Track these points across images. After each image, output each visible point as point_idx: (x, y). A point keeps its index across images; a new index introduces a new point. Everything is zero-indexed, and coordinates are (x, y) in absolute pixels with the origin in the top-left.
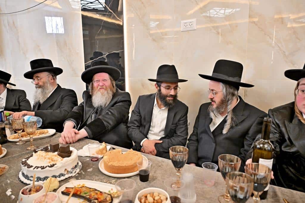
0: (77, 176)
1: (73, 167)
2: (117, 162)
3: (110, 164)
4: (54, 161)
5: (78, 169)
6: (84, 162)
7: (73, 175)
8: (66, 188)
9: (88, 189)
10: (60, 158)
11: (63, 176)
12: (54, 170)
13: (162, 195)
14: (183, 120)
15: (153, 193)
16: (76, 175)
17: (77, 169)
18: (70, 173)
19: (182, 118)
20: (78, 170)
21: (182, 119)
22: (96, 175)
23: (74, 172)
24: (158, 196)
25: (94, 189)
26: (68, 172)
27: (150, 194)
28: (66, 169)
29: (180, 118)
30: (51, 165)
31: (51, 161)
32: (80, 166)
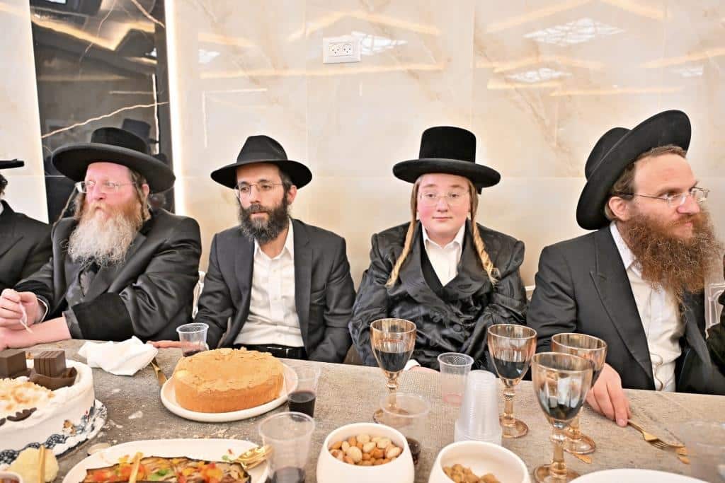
0: (102, 437)
1: (84, 414)
2: (220, 382)
3: (202, 389)
4: (26, 402)
5: (97, 419)
6: (107, 399)
7: (91, 435)
8: (88, 470)
9: (162, 461)
10: (43, 392)
11: (61, 442)
12: (32, 428)
13: (379, 438)
14: (336, 278)
15: (356, 437)
16: (99, 436)
17: (94, 420)
18: (80, 431)
19: (334, 272)
20: (100, 423)
21: (335, 275)
22: (162, 426)
23: (88, 427)
24: (370, 441)
25: (181, 460)
26: (75, 429)
27: (347, 440)
28: (66, 421)
29: (330, 274)
30: (18, 413)
31: (13, 401)
32: (101, 410)
